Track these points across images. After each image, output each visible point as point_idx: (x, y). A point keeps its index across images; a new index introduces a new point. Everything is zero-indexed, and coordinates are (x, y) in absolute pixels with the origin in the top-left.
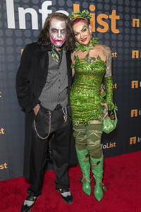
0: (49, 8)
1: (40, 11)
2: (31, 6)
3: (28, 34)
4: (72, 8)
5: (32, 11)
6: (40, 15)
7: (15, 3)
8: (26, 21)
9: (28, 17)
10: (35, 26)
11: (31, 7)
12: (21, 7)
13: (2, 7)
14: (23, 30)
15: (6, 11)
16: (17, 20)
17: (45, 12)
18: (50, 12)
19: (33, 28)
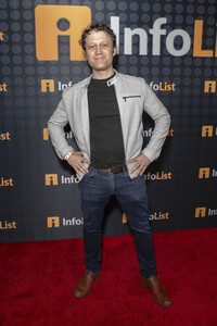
0: (163, 27)
1: (151, 31)
2: (140, 24)
3: (134, 61)
4: (193, 25)
5: (141, 32)
6: (150, 37)
7: (121, 23)
9: (136, 39)
10: (143, 51)
11: (140, 27)
12: (128, 27)
14: (128, 56)
16: (122, 44)
17: (157, 31)
18: (164, 32)
19: (141, 53)
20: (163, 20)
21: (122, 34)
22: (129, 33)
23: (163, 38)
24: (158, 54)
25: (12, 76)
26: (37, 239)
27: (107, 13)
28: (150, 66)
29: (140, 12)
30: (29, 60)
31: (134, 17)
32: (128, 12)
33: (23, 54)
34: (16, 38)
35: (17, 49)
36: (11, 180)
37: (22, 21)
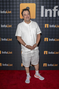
0: (57, 8)
1: (53, 10)
2: (50, 8)
3: (48, 19)
6: (53, 12)
7: (44, 8)
8: (48, 14)
10: (51, 16)
13: (40, 9)
14: (46, 17)
15: (41, 11)
16: (44, 14)
18: (57, 10)
19: (50, 16)
20: (57, 7)
21: (44, 11)
22: (46, 11)
23: (57, 12)
24: (55, 16)
25: (13, 23)
26: (18, 70)
27: (40, 5)
28: (53, 20)
29: (50, 5)
30: (18, 18)
31: (48, 6)
32: (46, 4)
33: (16, 17)
34: (15, 12)
35: (15, 15)
36: (12, 52)
37: (16, 8)
